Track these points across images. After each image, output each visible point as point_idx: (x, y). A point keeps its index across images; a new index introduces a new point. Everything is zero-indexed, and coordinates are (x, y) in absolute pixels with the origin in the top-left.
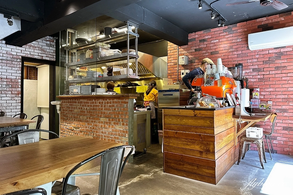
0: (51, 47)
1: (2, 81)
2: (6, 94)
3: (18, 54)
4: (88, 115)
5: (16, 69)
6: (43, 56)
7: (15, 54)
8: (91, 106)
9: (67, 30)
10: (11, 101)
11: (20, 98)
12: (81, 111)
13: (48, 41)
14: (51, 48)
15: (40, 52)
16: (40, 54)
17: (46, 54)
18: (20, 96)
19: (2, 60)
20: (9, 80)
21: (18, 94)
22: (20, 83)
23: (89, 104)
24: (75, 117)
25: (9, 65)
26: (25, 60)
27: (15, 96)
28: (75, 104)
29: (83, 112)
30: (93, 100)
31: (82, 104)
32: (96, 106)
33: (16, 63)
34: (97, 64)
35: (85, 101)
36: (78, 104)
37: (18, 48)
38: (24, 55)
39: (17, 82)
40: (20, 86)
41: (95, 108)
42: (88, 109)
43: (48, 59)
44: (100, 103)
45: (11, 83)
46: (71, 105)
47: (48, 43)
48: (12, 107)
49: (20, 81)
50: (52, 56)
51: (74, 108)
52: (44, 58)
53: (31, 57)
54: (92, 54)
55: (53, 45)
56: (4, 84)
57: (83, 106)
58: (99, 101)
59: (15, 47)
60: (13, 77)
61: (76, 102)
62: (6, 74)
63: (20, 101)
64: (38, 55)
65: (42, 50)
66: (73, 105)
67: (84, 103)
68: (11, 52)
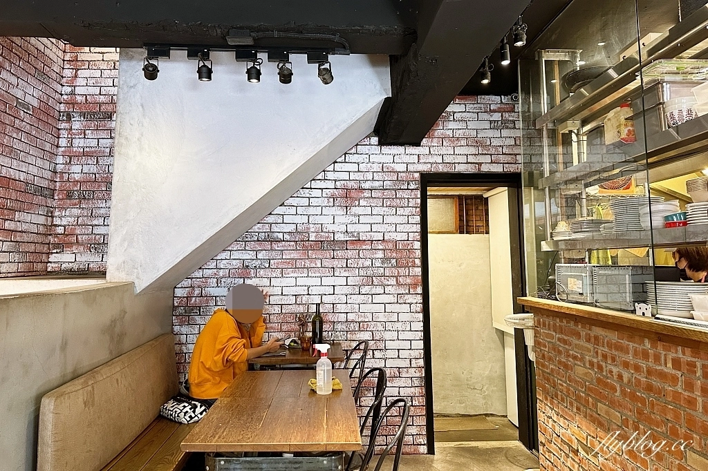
0: (507, 128)
1: (372, 249)
2: (384, 286)
3: (411, 168)
4: (625, 408)
5: (407, 211)
6: (480, 164)
7: (402, 168)
8: (637, 368)
9: (540, 57)
10: (396, 308)
11: (419, 299)
12: (599, 380)
13: (495, 111)
14: (505, 133)
15: (473, 150)
16: (471, 159)
17: (491, 155)
18: (419, 290)
19: (371, 190)
20: (390, 246)
21: (415, 285)
22: (418, 253)
23: (630, 358)
24: (578, 398)
25: (388, 204)
26: (429, 182)
27: (407, 291)
28: (577, 342)
29: (606, 385)
30: (646, 341)
31: (601, 350)
32: (662, 376)
33: (406, 194)
34: (650, 166)
35: (613, 336)
36: (587, 345)
37: (411, 150)
38: (425, 168)
39: (411, 250)
40: (418, 262)
41: (656, 382)
42: (625, 380)
43: (497, 169)
44: (677, 364)
45: (395, 253)
46: (565, 342)
47: (497, 116)
48: (399, 326)
49: (418, 245)
50: (509, 159)
51: (575, 358)
52: (485, 169)
53: (445, 170)
54: (630, 123)
55: (514, 122)
56: (377, 256)
57: (605, 357)
58: (671, 355)
59: (400, 149)
60: (400, 237)
61: (578, 335)
62: (382, 228)
63: (419, 307)
64: (467, 163)
65: (478, 143)
66: (570, 344)
67: (610, 345)
68: (392, 165)
